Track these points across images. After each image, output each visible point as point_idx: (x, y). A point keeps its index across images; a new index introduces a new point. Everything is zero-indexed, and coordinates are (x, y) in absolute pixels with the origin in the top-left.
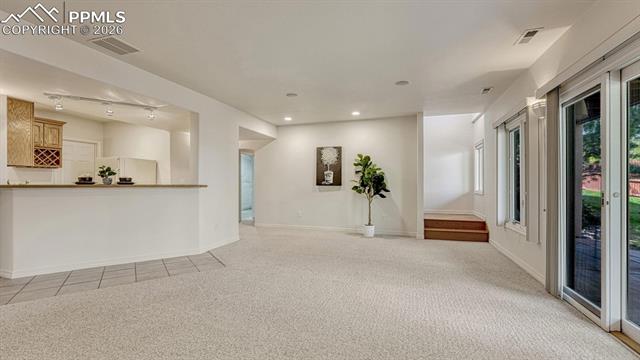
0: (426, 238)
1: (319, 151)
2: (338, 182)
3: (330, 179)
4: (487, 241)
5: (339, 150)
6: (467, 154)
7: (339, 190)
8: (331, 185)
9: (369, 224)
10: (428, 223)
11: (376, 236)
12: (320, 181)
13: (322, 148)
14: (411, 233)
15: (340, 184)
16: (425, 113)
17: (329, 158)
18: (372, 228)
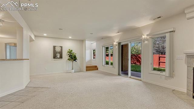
0: (86, 71)
1: (54, 47)
2: (61, 57)
3: (59, 56)
4: (98, 70)
5: (62, 47)
6: (90, 51)
7: (62, 60)
8: (59, 58)
9: (73, 69)
10: (87, 67)
11: (74, 72)
12: (55, 57)
13: (55, 46)
14: (82, 70)
15: (62, 58)
16: (86, 40)
17: (58, 49)
18: (73, 70)
